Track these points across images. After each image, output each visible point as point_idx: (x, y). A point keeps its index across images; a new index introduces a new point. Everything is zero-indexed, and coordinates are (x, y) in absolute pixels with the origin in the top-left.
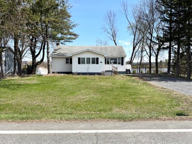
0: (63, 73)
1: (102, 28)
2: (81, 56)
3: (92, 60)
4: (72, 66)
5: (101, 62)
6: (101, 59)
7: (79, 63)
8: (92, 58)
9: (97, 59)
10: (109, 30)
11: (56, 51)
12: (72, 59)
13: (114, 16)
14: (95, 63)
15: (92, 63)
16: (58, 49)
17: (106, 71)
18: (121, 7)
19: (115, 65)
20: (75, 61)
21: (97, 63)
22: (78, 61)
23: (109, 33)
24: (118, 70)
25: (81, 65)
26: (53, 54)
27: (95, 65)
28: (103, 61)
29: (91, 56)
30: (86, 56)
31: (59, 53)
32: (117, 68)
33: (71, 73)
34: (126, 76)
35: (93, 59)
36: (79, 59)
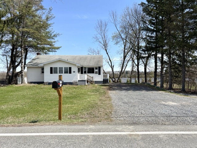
0: (34, 83)
1: (94, 37)
2: (53, 66)
3: (64, 69)
4: (44, 76)
5: (74, 72)
6: (74, 69)
7: (51, 73)
8: (64, 68)
9: (70, 68)
10: (101, 40)
11: (33, 61)
12: (43, 68)
13: (106, 25)
14: (68, 73)
15: (65, 73)
16: (35, 59)
17: (79, 81)
18: (110, 16)
19: (91, 75)
20: (47, 70)
21: (70, 73)
22: (50, 71)
23: (101, 43)
24: (94, 80)
25: (53, 75)
26: (29, 64)
27: (68, 74)
28: (76, 70)
29: (64, 66)
30: (58, 65)
31: (35, 63)
32: (93, 78)
33: (42, 83)
34: (100, 85)
35: (66, 68)
36: (51, 68)
